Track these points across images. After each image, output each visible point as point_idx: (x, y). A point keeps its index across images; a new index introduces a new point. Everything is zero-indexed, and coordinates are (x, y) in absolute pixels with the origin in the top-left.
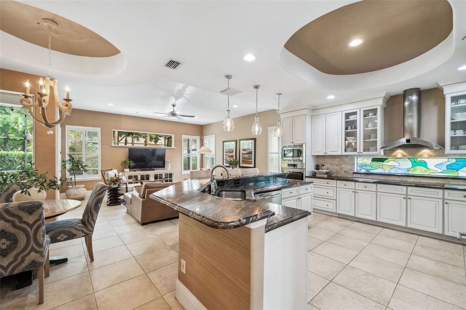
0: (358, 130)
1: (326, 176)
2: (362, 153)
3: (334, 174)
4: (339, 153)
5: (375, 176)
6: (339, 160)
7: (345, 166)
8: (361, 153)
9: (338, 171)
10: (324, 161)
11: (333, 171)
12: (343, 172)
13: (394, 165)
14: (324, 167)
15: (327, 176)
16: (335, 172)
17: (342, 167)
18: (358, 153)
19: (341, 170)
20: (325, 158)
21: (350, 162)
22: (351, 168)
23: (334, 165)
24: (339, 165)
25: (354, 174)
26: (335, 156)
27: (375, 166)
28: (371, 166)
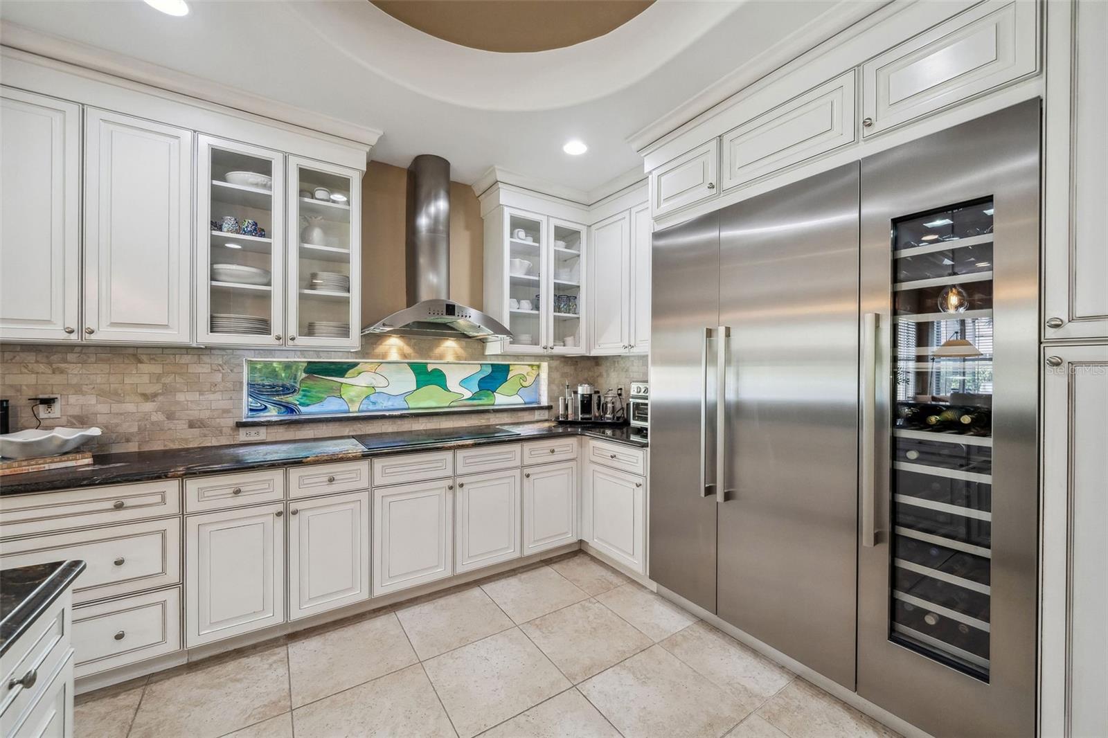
0: (276, 241)
1: (84, 462)
2: (296, 342)
3: (128, 441)
4: (177, 335)
5: (325, 427)
6: (156, 368)
7: (195, 396)
8: (293, 339)
9: (153, 423)
10: (57, 379)
11: (117, 425)
12: (181, 425)
13: (375, 384)
14: (57, 410)
15: (89, 461)
16: (135, 429)
17: (178, 403)
18: (278, 338)
19: (170, 416)
20: (65, 361)
21: (218, 377)
22: (225, 404)
23: (128, 398)
24: (161, 394)
25: (241, 429)
26: (131, 351)
27: (319, 392)
28: (303, 391)
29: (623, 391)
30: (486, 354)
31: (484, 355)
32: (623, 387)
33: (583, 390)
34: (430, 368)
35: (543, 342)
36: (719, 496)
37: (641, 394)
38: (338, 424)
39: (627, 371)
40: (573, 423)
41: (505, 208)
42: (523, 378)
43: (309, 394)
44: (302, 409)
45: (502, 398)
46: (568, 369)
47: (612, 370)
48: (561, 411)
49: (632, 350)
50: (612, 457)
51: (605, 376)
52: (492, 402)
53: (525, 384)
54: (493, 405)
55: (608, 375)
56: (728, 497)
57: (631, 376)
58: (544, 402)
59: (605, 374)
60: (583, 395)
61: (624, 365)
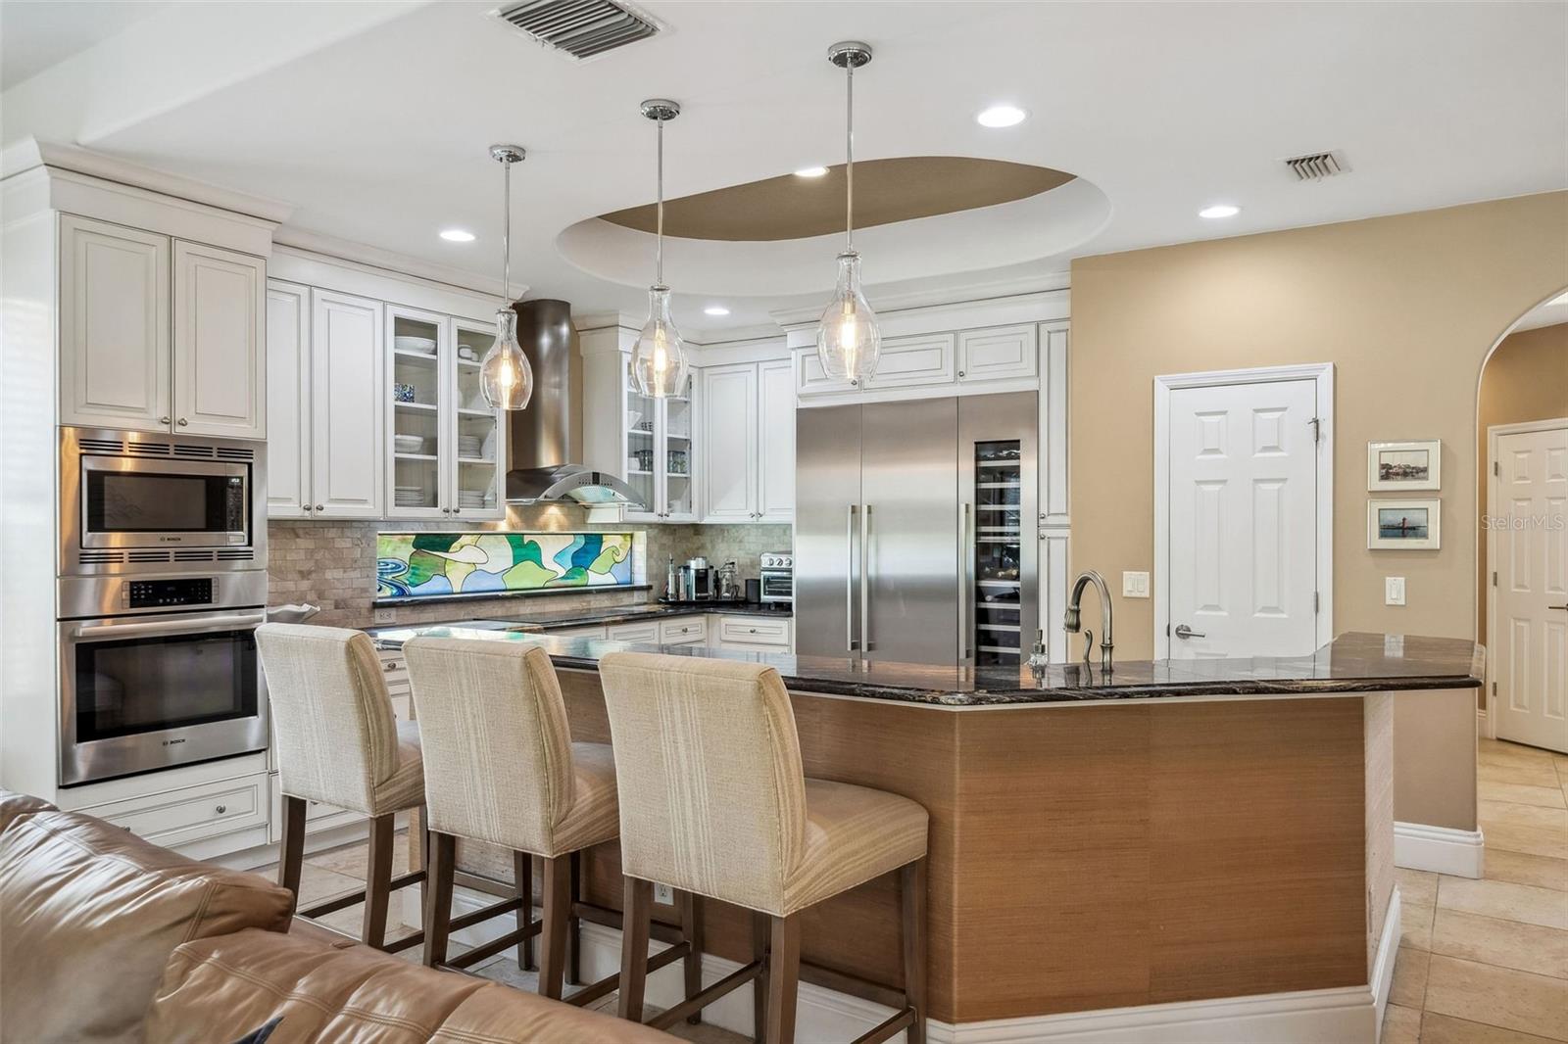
0: (442, 407)
2: (459, 514)
4: (373, 511)
6: (310, 543)
7: (338, 574)
8: (457, 512)
13: (475, 560)
18: (446, 511)
21: (358, 553)
22: (359, 583)
23: (290, 577)
24: (314, 571)
25: (376, 610)
26: (289, 525)
27: (425, 569)
28: (413, 568)
29: (736, 566)
30: (589, 521)
31: (585, 523)
32: (736, 561)
33: (697, 565)
34: (527, 539)
35: (658, 509)
36: (864, 648)
37: (784, 566)
38: (454, 605)
39: (741, 541)
40: (688, 604)
41: (624, 355)
42: (615, 551)
43: (417, 572)
44: (413, 590)
45: (598, 576)
46: (666, 540)
47: (720, 541)
48: (671, 590)
49: (760, 519)
50: (752, 632)
51: (709, 547)
52: (584, 583)
53: (618, 559)
54: (586, 586)
55: (713, 547)
56: (870, 647)
57: (747, 548)
58: (641, 580)
59: (709, 546)
60: (697, 571)
61: (736, 534)
